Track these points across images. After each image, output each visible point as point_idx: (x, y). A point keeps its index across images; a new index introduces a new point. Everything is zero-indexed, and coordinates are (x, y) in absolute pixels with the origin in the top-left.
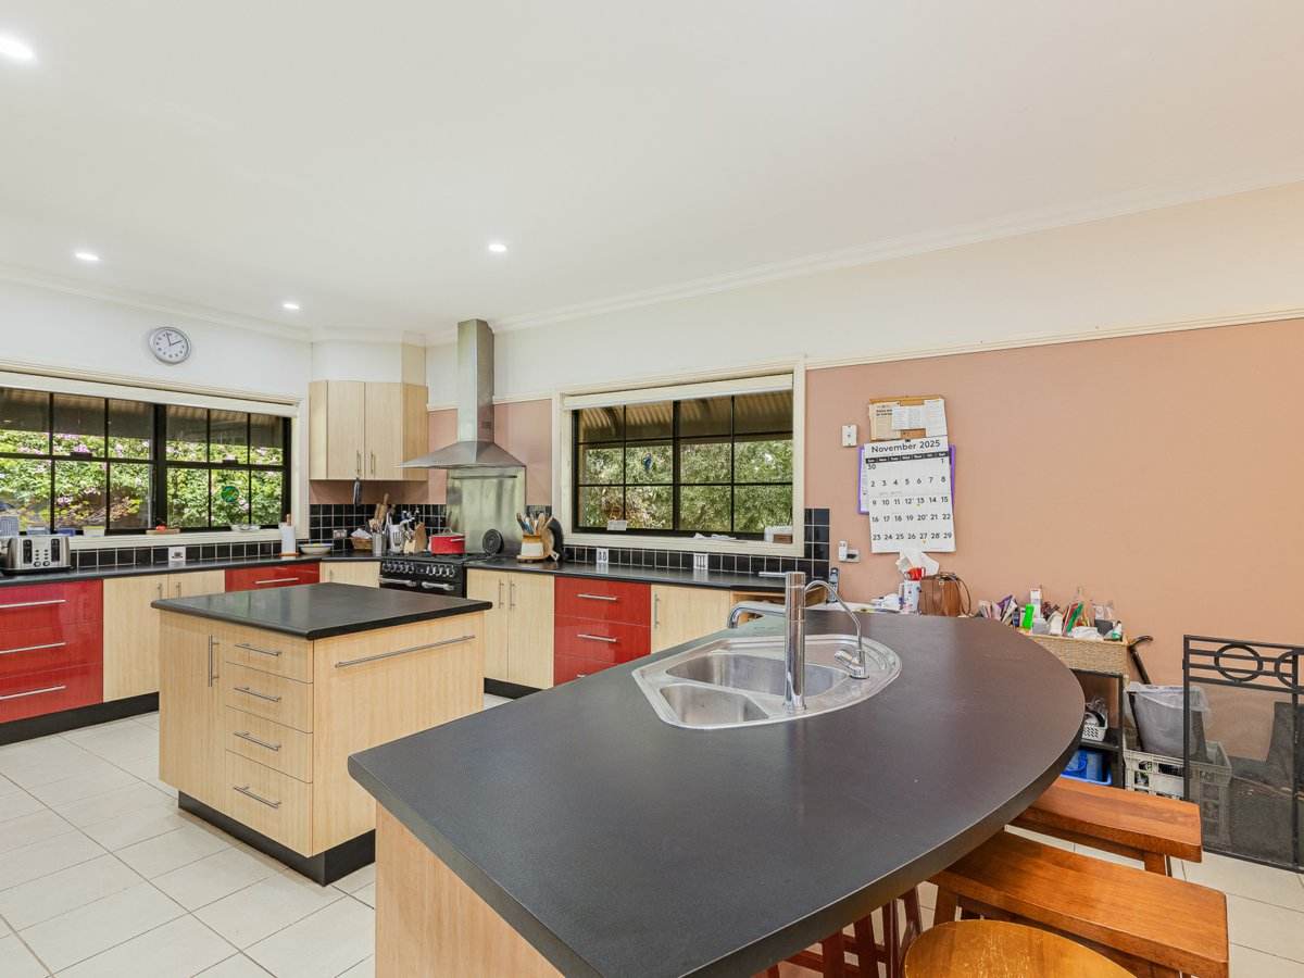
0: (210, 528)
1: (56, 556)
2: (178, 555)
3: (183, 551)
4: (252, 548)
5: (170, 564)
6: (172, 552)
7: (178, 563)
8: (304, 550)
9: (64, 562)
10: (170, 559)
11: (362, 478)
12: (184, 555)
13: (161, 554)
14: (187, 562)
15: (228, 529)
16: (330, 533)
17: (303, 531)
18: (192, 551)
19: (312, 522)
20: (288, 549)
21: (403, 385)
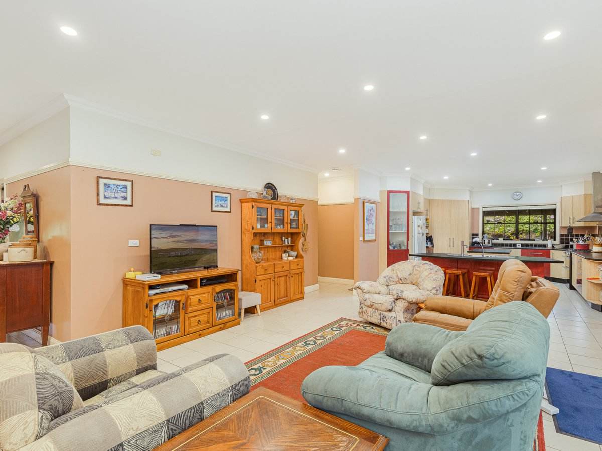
0: (530, 240)
1: (489, 243)
3: (520, 244)
4: (540, 245)
6: (517, 244)
8: (555, 247)
9: (490, 245)
10: (517, 246)
11: (571, 226)
13: (515, 245)
14: (522, 247)
15: (534, 240)
16: (568, 243)
17: (558, 241)
18: (523, 245)
19: (561, 239)
20: (550, 246)
21: (584, 195)
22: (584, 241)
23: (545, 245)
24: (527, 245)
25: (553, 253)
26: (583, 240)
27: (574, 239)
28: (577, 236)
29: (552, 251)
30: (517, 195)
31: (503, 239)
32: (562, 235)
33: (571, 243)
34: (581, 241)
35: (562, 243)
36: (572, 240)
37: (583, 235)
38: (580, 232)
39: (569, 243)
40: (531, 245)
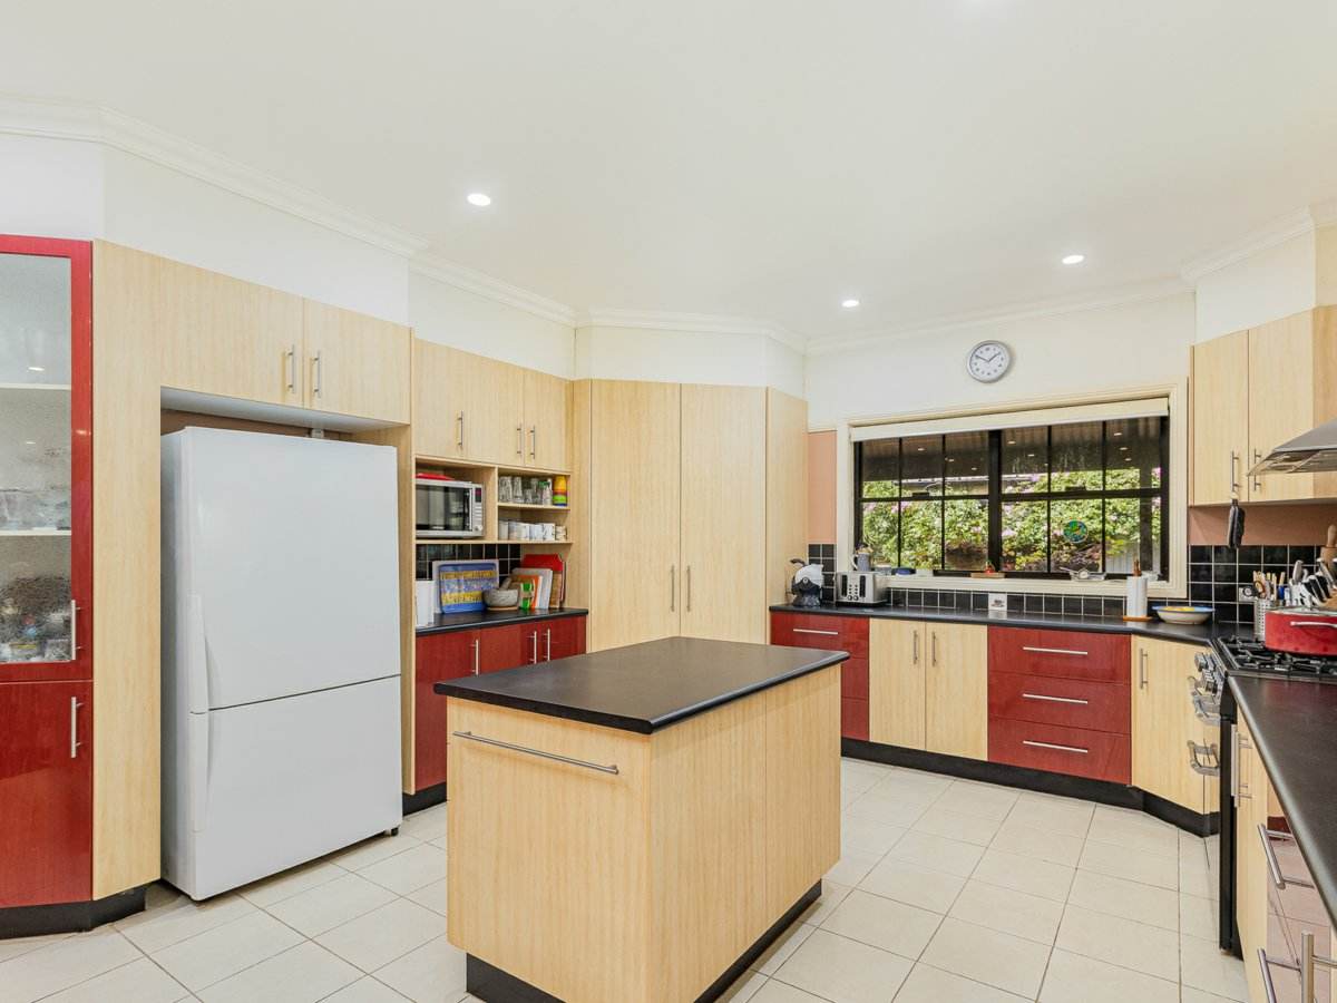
0: (1049, 575)
2: (998, 602)
3: (1004, 598)
5: (990, 613)
6: (992, 598)
7: (998, 613)
8: (1162, 615)
10: (990, 607)
11: (1244, 499)
12: (1005, 604)
13: (981, 600)
14: (1009, 614)
16: (1230, 593)
17: (1177, 586)
18: (1015, 601)
19: (1195, 573)
20: (1136, 610)
21: (1315, 311)
22: (1319, 588)
23: (1117, 605)
24: (1035, 601)
25: (1143, 655)
26: (1308, 586)
27: (1259, 577)
28: (1276, 560)
29: (1138, 643)
30: (995, 357)
31: (936, 573)
32: (1198, 553)
33: (1244, 596)
34: (1298, 591)
35: (1198, 593)
36: (1246, 577)
37: (1308, 555)
38: (1289, 540)
39: (1234, 597)
40: (1053, 602)
